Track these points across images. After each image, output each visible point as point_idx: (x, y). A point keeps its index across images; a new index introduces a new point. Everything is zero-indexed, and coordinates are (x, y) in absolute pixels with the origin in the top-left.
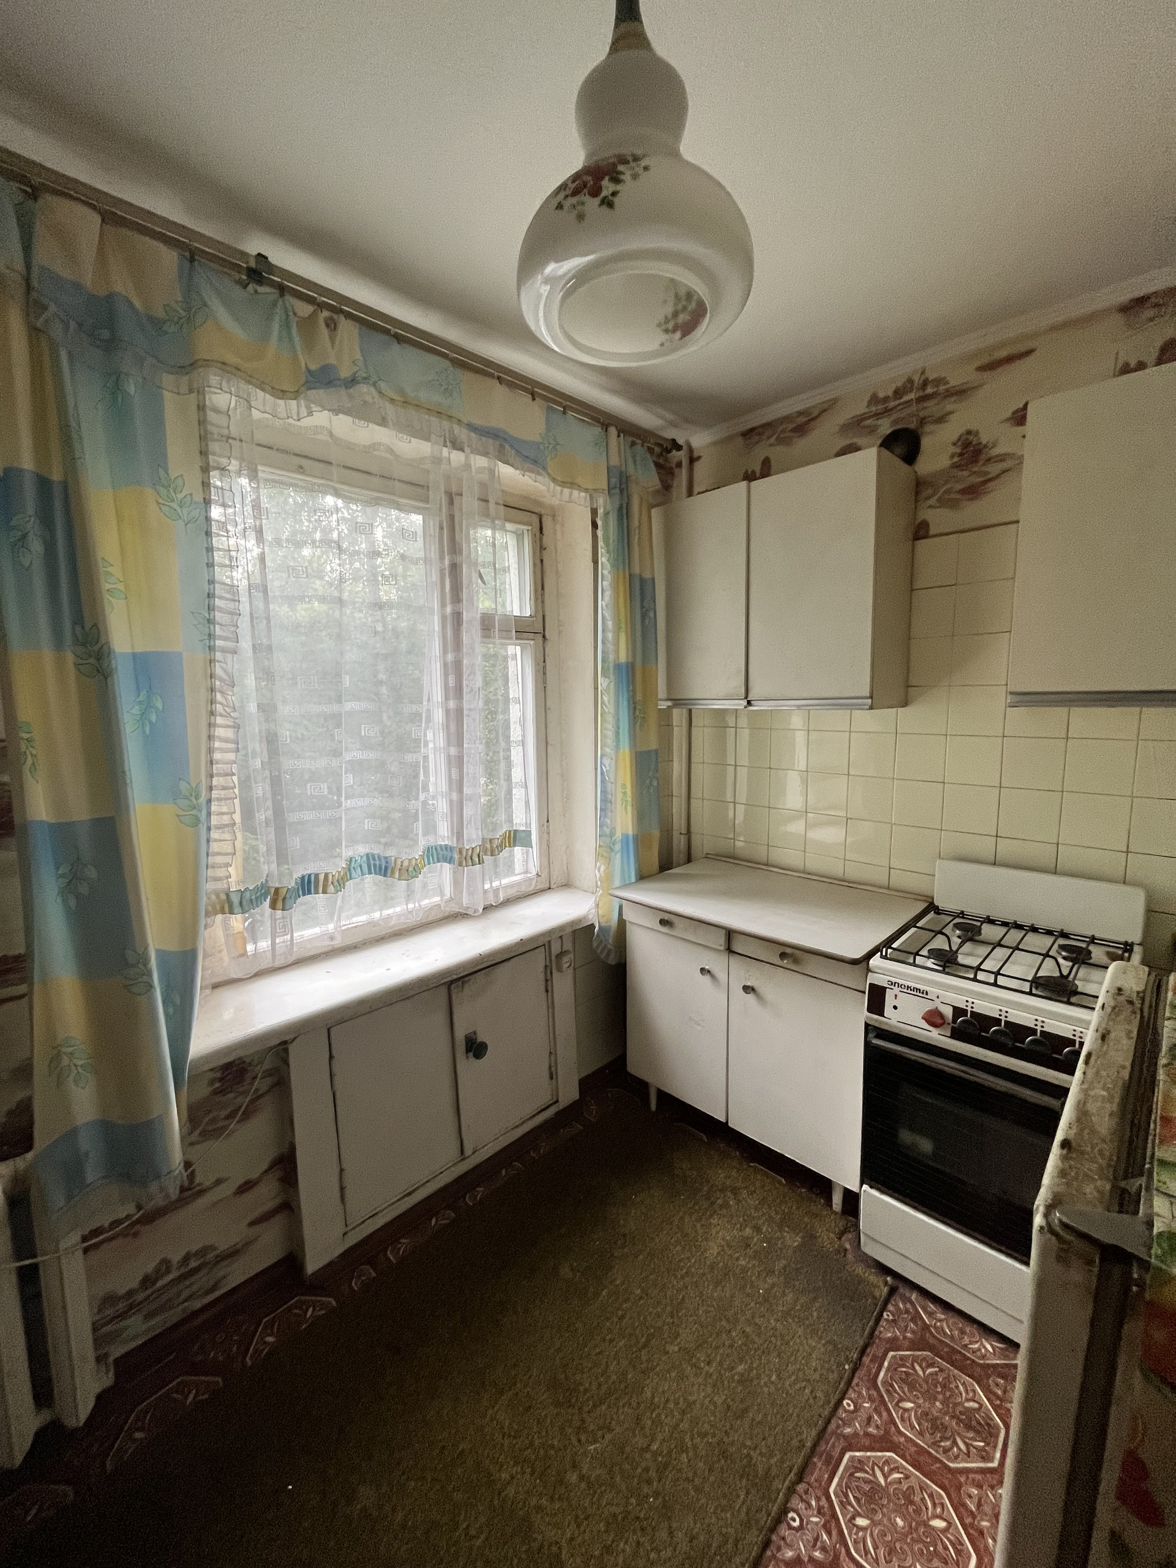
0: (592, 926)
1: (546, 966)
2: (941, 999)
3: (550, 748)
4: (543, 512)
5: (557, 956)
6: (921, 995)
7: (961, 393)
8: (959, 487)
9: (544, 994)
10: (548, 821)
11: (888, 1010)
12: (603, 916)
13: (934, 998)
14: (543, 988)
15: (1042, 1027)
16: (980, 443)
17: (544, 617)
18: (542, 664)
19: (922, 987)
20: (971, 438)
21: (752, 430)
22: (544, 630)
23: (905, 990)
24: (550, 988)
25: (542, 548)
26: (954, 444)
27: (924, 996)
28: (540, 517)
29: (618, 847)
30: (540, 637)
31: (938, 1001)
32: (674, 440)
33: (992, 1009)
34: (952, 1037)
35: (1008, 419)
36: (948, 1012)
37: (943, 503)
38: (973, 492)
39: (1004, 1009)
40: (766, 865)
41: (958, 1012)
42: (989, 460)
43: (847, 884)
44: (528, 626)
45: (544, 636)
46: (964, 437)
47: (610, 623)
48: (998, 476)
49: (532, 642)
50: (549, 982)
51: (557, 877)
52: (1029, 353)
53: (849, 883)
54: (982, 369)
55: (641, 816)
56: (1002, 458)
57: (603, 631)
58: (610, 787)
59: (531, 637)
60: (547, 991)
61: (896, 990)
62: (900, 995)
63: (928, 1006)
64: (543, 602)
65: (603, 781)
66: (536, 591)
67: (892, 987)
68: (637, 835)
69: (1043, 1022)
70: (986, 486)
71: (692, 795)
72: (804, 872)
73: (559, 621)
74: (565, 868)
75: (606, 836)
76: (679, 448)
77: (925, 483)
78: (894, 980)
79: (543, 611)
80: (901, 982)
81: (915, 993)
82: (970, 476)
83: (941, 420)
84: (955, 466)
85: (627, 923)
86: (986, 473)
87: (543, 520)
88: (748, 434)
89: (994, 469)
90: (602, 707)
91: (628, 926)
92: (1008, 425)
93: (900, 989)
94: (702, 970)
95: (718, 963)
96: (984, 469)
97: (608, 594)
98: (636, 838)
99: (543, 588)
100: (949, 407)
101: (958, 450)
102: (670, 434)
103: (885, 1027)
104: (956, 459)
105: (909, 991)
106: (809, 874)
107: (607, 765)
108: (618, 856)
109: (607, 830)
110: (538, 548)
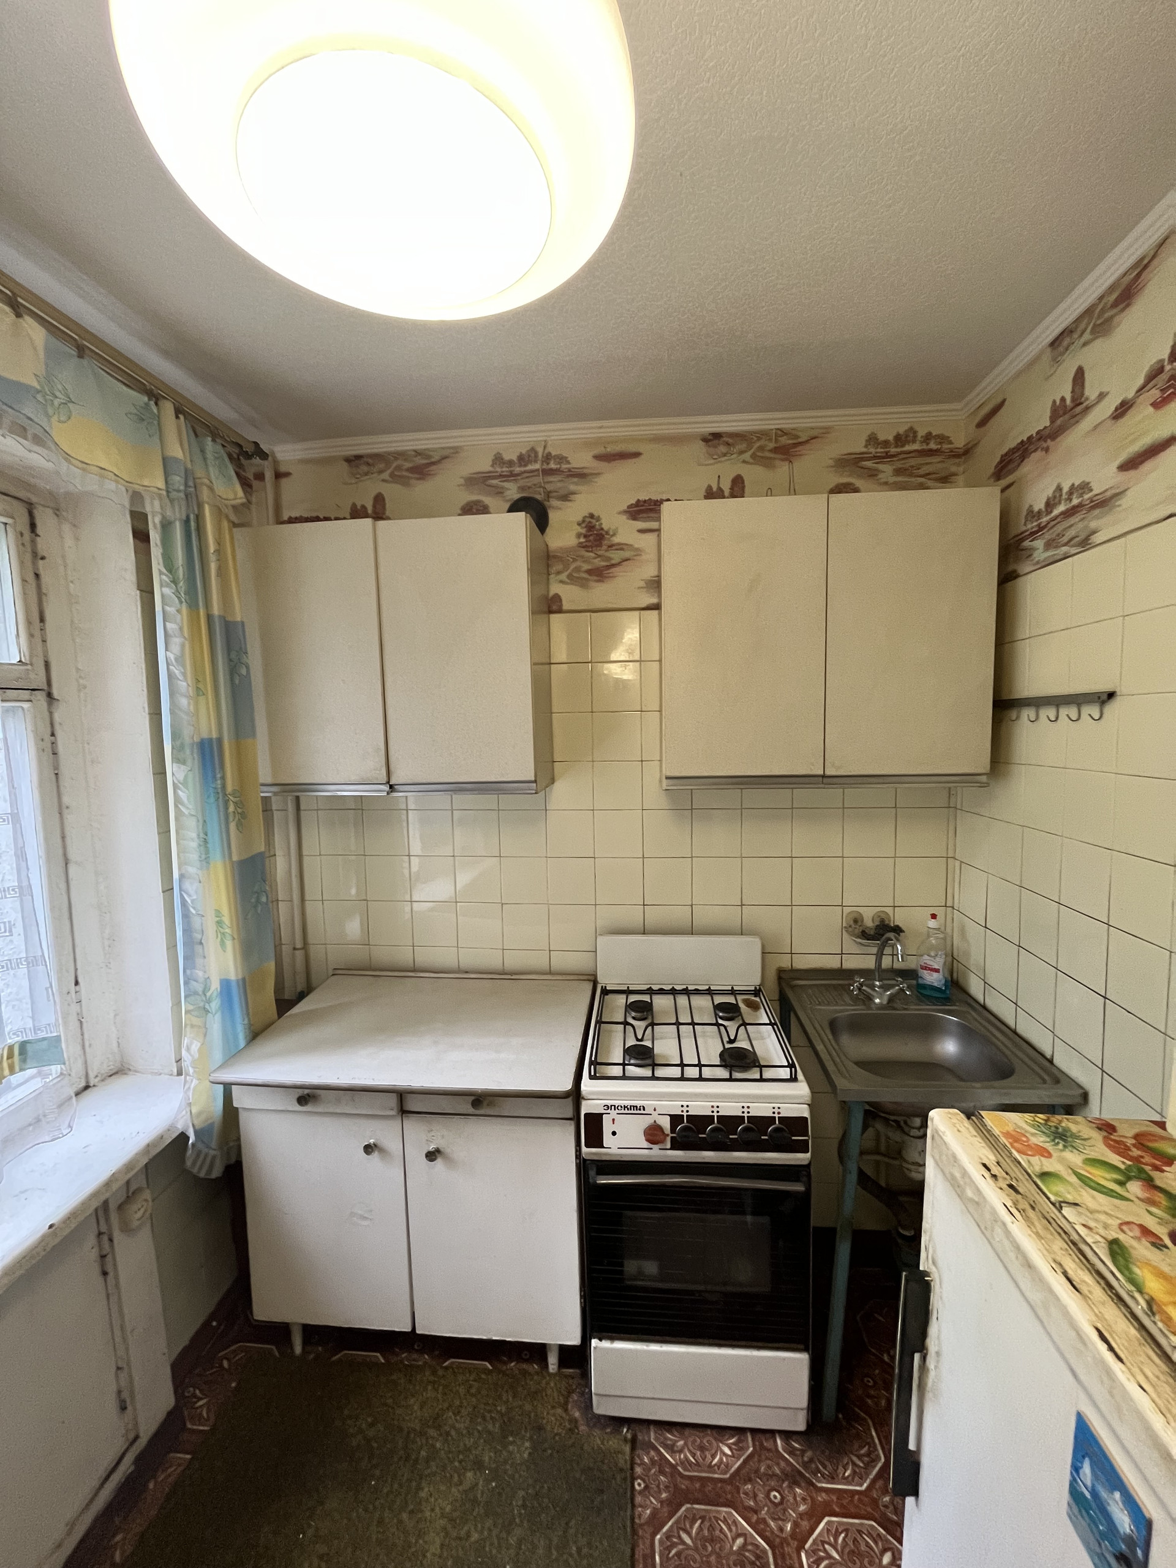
0: (183, 1137)
1: (100, 1234)
2: (659, 1111)
3: (73, 869)
4: (34, 499)
5: (120, 1207)
6: (638, 1112)
7: (581, 475)
8: (586, 567)
9: (101, 1279)
10: (77, 983)
11: (607, 1139)
12: (199, 1114)
13: (651, 1112)
14: (96, 1270)
15: (748, 1112)
16: (602, 529)
17: (47, 665)
18: (48, 739)
19: (638, 1103)
20: (594, 521)
21: (358, 457)
22: (49, 683)
23: (623, 1111)
24: (109, 1268)
25: (37, 556)
26: (579, 524)
27: (642, 1112)
28: (30, 509)
29: (215, 1005)
30: (41, 697)
31: (655, 1114)
32: (256, 444)
33: (703, 1107)
34: (672, 1148)
35: (625, 512)
36: (665, 1123)
37: (573, 580)
38: (600, 574)
39: (715, 1104)
40: (413, 971)
41: (675, 1119)
42: (611, 546)
43: (509, 977)
44: (17, 680)
45: (49, 695)
46: (588, 520)
47: (183, 685)
48: (619, 564)
49: (26, 705)
50: (109, 1258)
51: (99, 1063)
52: (637, 455)
53: (511, 974)
54: (598, 457)
55: (248, 949)
56: (621, 547)
57: (172, 694)
58: (196, 922)
59: (27, 697)
60: (105, 1274)
61: (613, 1113)
62: (617, 1117)
63: (646, 1121)
64: (44, 641)
65: (186, 916)
66: (29, 623)
67: (609, 1111)
68: (244, 979)
69: (748, 1107)
70: (611, 571)
71: (307, 897)
72: (459, 971)
73: (78, 670)
74: (115, 1045)
75: (196, 993)
76: (264, 455)
77: (555, 557)
78: (609, 1103)
79: (46, 655)
80: (617, 1103)
81: (632, 1112)
82: (595, 558)
83: (565, 498)
84: (581, 546)
85: (240, 1110)
86: (609, 559)
87: (35, 512)
88: (354, 461)
89: (616, 556)
90: (176, 806)
91: (243, 1117)
92: (624, 517)
93: (617, 1111)
94: (368, 1149)
95: (387, 1133)
96: (608, 554)
97: (176, 642)
98: (244, 983)
99: (42, 620)
100: (572, 488)
101: (583, 531)
102: (251, 434)
103: (604, 1158)
104: (582, 540)
105: (626, 1111)
106: (467, 972)
107: (192, 892)
108: (218, 1017)
109: (199, 988)
110: (28, 557)
